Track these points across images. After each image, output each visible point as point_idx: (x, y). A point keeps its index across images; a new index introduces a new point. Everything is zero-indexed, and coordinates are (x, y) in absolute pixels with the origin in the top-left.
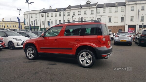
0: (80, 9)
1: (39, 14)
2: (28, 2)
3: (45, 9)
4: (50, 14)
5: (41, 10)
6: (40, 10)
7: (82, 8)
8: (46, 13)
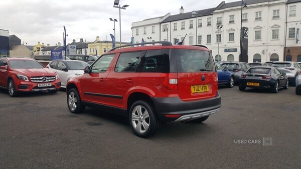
0: (242, 9)
1: (159, 25)
2: (119, 6)
3: (171, 15)
4: (179, 23)
5: (163, 17)
6: (161, 18)
7: (245, 6)
8: (173, 23)
